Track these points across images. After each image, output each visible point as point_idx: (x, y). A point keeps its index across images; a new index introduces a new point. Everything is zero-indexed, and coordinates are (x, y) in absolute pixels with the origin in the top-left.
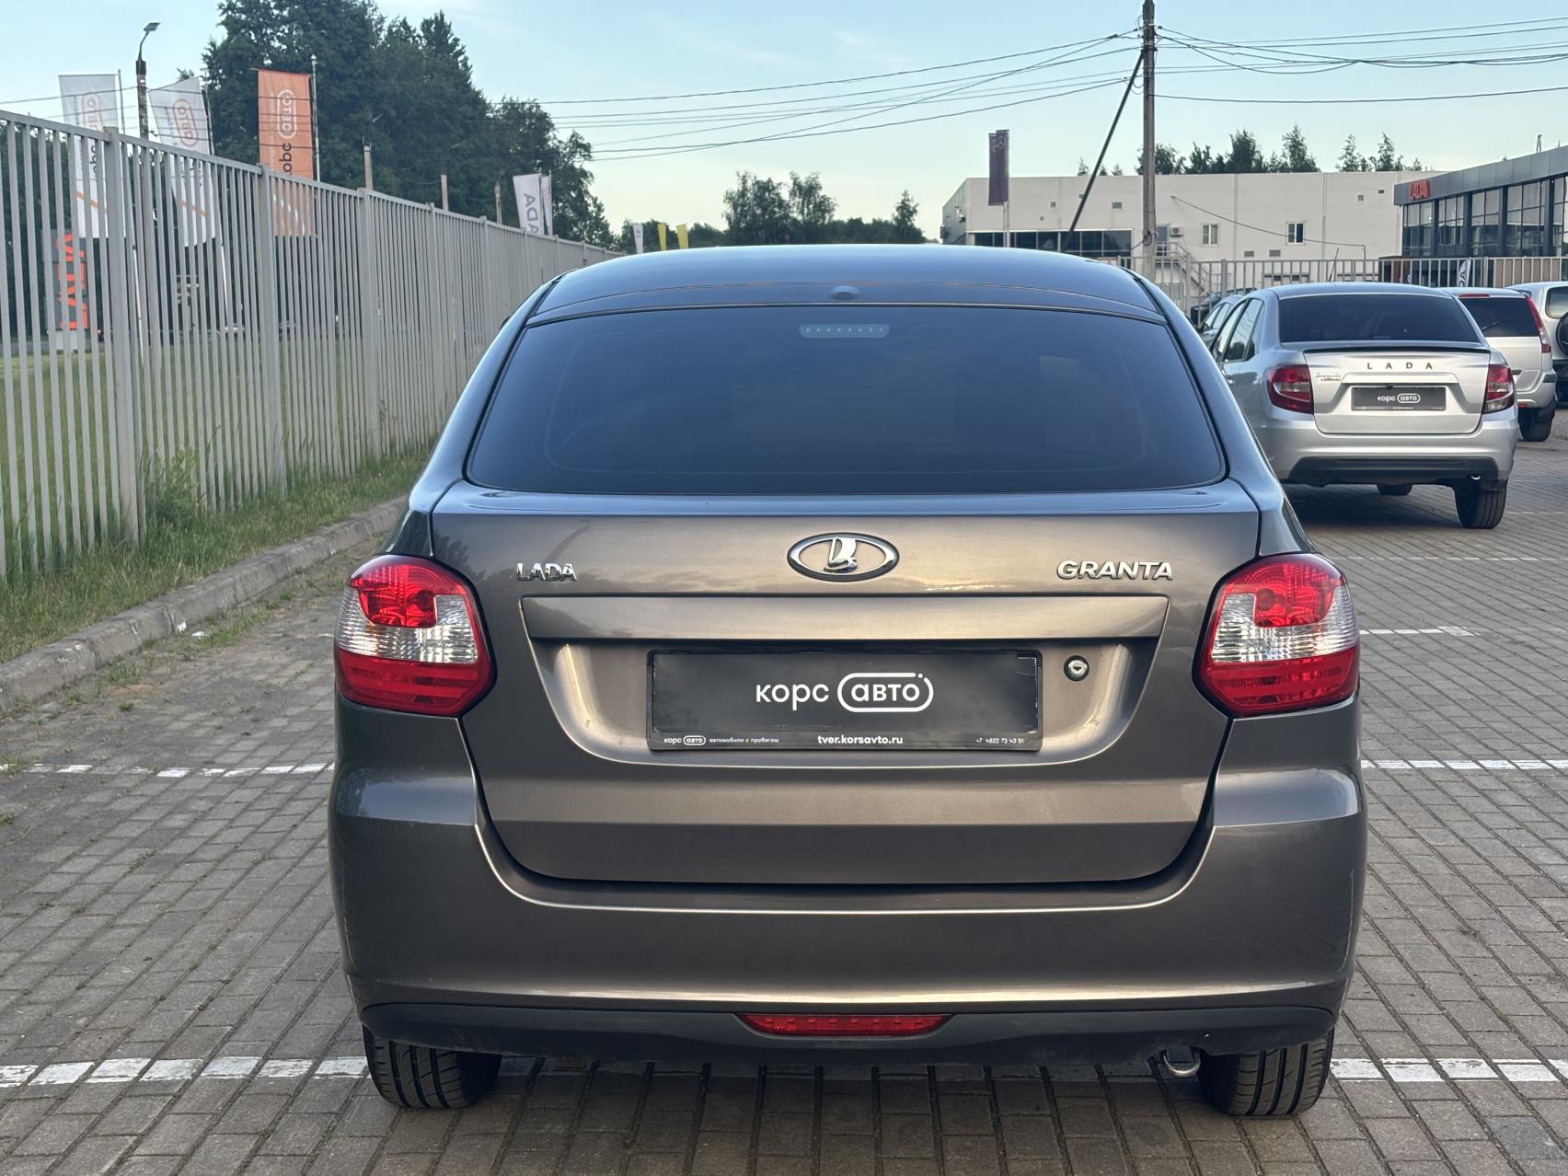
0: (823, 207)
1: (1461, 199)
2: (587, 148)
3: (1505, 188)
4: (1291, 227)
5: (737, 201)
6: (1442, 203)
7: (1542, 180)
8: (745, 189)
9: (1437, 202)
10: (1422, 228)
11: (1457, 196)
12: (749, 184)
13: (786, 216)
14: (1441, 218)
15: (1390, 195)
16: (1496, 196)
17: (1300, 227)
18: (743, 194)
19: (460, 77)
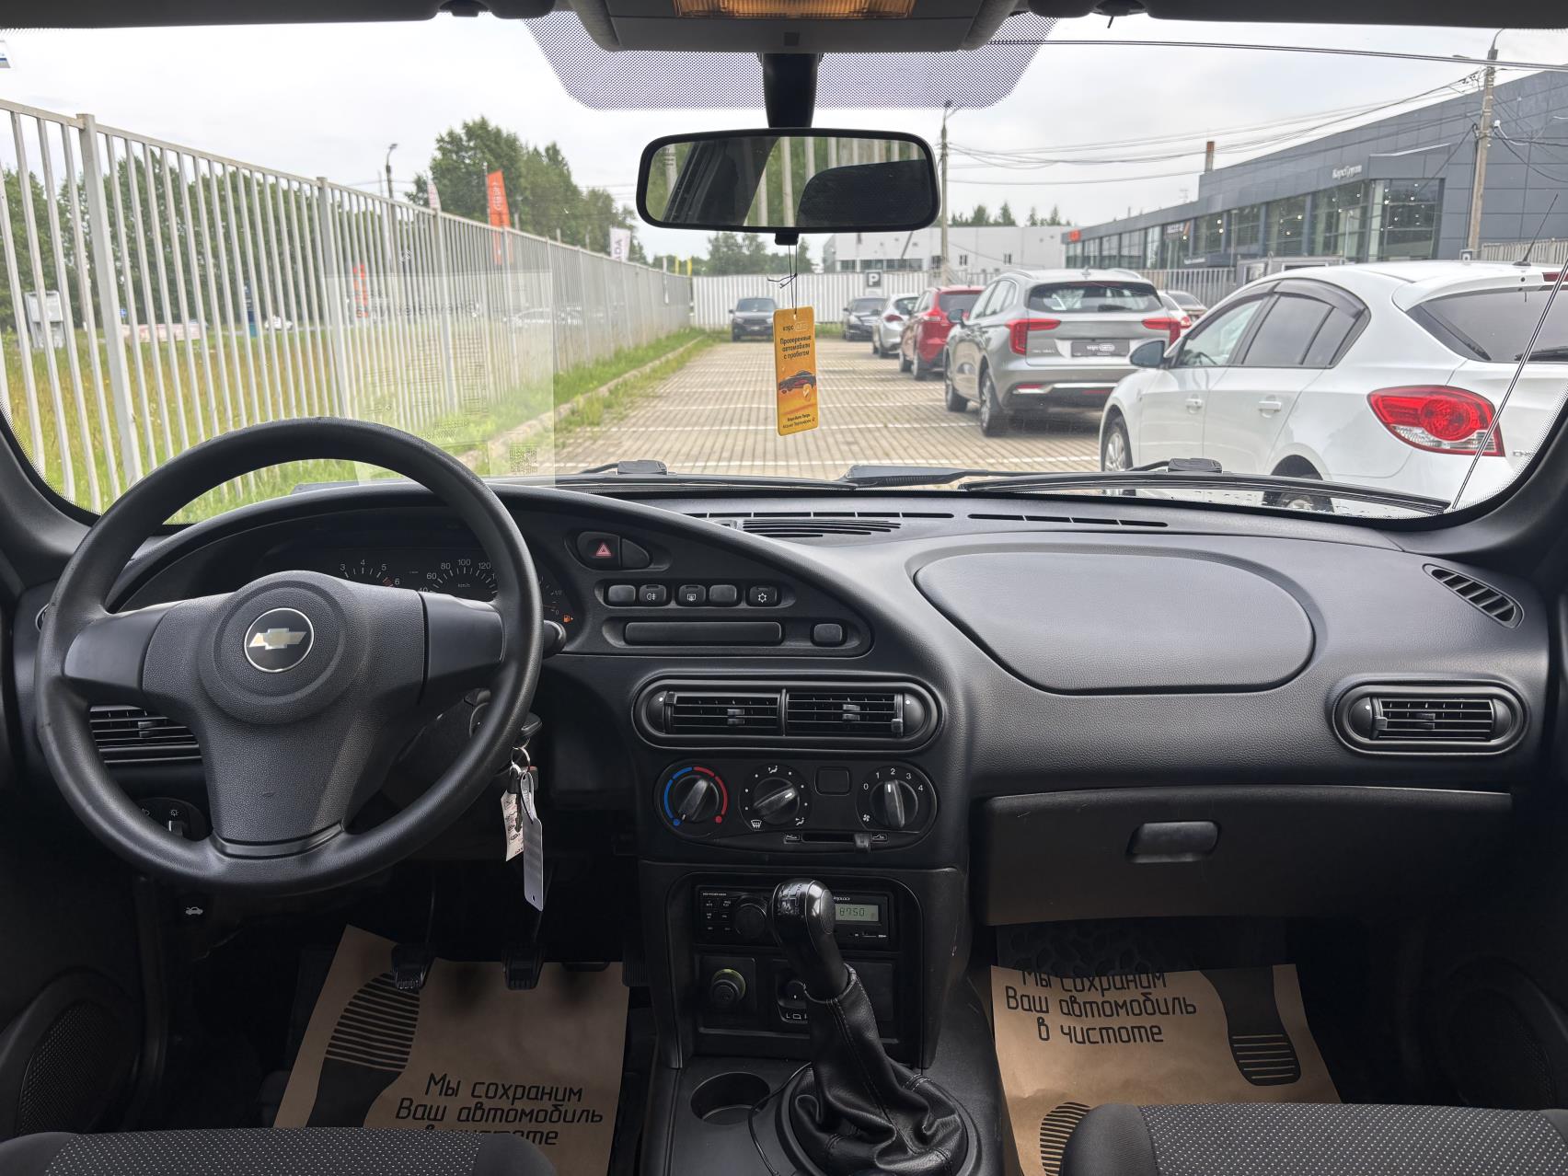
1: (1097, 241)
4: (1005, 256)
6: (1086, 243)
9: (1084, 242)
10: (1076, 257)
11: (1094, 239)
13: (740, 252)
14: (1086, 250)
15: (1059, 238)
16: (1115, 240)
17: (1010, 256)
19: (565, 178)
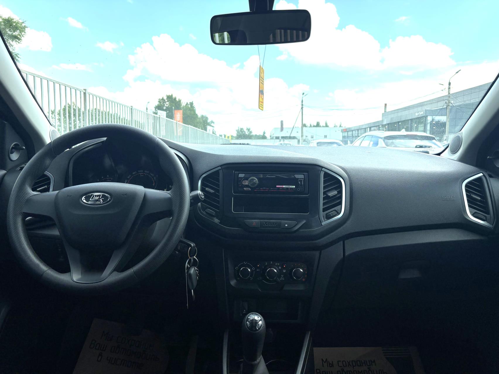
0: (251, 132)
2: (214, 122)
3: (358, 130)
4: (325, 136)
5: (238, 131)
7: (364, 129)
8: (239, 129)
9: (348, 132)
10: (345, 136)
11: (351, 131)
12: (239, 128)
13: (245, 134)
14: (348, 134)
15: (340, 131)
17: (326, 136)
18: (238, 130)
